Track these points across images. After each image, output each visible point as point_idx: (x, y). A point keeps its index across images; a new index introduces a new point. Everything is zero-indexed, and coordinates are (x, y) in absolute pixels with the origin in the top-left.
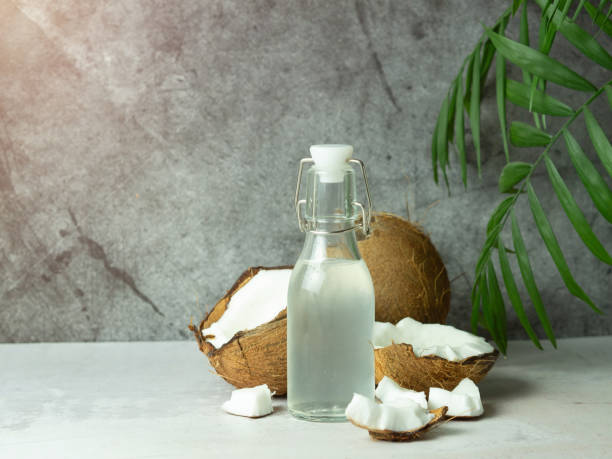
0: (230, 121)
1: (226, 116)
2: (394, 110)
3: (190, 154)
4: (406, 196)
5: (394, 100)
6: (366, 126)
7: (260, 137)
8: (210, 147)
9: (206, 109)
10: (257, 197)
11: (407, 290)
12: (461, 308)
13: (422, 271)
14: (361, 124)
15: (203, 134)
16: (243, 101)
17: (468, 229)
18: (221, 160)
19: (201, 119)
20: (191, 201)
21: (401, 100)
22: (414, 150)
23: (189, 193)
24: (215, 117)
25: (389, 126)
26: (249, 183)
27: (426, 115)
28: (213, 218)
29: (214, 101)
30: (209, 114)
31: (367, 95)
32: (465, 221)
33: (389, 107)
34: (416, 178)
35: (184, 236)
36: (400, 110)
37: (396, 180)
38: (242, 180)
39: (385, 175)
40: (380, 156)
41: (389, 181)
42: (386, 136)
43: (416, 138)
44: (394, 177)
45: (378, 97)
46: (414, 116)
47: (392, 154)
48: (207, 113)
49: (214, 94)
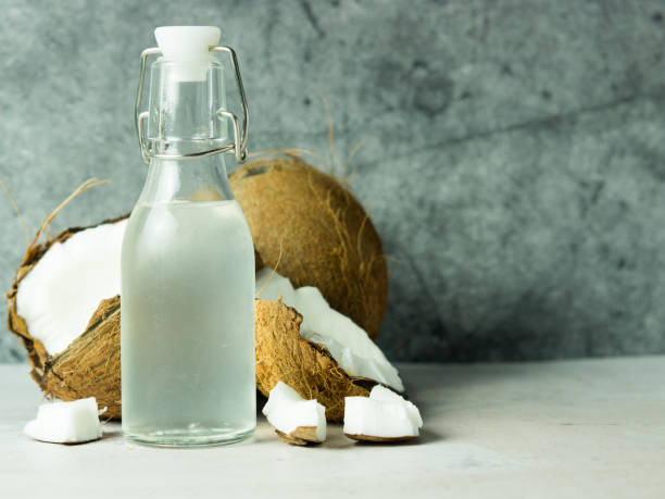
0: (82, 50)
1: (76, 43)
2: (314, 34)
3: (26, 97)
4: (331, 157)
5: (313, 20)
6: (275, 58)
7: (126, 74)
8: (55, 88)
9: (48, 33)
10: (120, 157)
11: (316, 241)
12: (412, 317)
13: (340, 219)
14: (267, 54)
15: (43, 68)
16: (100, 22)
17: (421, 203)
18: (69, 106)
19: (41, 47)
20: (28, 164)
21: (324, 21)
22: (343, 92)
23: (25, 153)
24: (60, 45)
25: (307, 57)
26: (109, 139)
27: (359, 42)
28: (58, 189)
29: (59, 22)
30: (53, 40)
31: (275, 14)
32: (417, 193)
33: (307, 30)
34: (347, 131)
35: (15, 214)
36: (322, 35)
37: (318, 135)
38: (100, 134)
39: (302, 127)
40: (293, 100)
41: (307, 136)
42: (302, 72)
43: (345, 73)
44: (314, 130)
45: (291, 16)
46: (342, 43)
47: (312, 97)
48: (49, 38)
49: (60, 12)
